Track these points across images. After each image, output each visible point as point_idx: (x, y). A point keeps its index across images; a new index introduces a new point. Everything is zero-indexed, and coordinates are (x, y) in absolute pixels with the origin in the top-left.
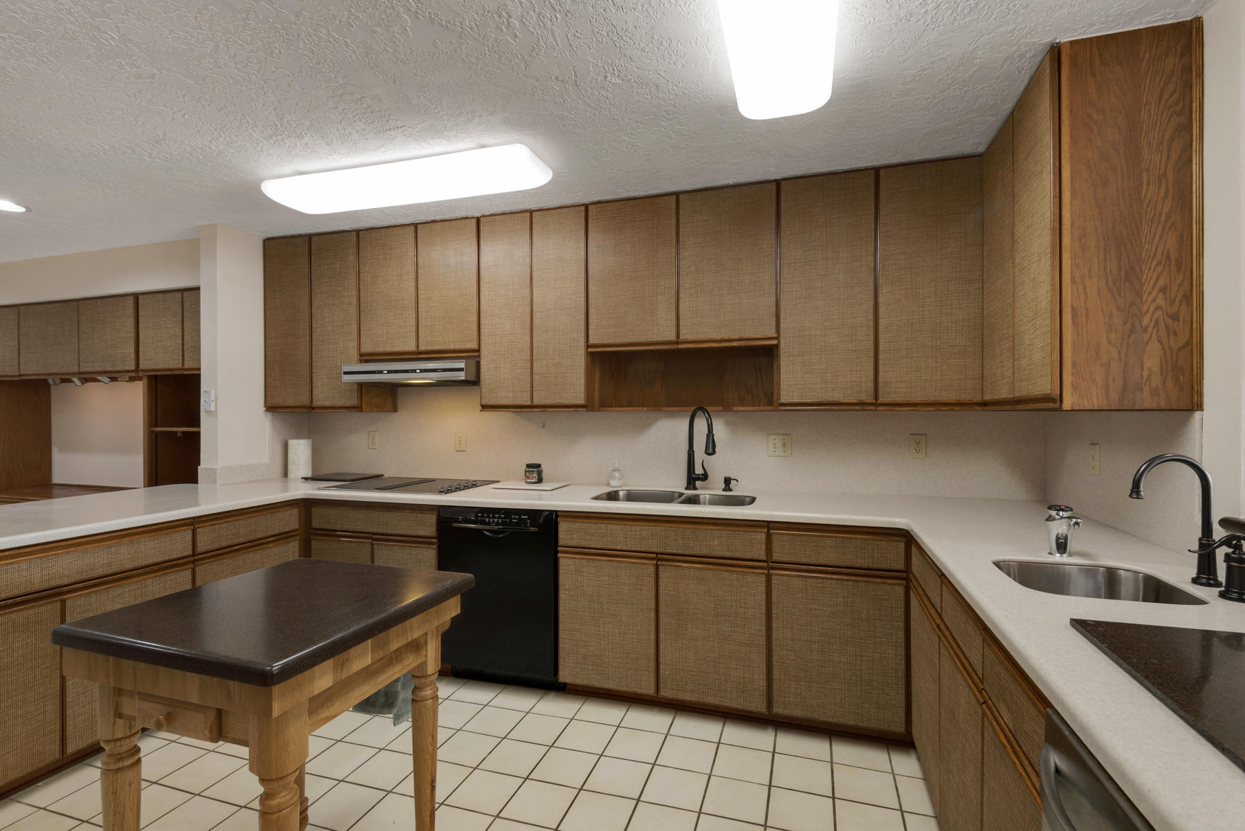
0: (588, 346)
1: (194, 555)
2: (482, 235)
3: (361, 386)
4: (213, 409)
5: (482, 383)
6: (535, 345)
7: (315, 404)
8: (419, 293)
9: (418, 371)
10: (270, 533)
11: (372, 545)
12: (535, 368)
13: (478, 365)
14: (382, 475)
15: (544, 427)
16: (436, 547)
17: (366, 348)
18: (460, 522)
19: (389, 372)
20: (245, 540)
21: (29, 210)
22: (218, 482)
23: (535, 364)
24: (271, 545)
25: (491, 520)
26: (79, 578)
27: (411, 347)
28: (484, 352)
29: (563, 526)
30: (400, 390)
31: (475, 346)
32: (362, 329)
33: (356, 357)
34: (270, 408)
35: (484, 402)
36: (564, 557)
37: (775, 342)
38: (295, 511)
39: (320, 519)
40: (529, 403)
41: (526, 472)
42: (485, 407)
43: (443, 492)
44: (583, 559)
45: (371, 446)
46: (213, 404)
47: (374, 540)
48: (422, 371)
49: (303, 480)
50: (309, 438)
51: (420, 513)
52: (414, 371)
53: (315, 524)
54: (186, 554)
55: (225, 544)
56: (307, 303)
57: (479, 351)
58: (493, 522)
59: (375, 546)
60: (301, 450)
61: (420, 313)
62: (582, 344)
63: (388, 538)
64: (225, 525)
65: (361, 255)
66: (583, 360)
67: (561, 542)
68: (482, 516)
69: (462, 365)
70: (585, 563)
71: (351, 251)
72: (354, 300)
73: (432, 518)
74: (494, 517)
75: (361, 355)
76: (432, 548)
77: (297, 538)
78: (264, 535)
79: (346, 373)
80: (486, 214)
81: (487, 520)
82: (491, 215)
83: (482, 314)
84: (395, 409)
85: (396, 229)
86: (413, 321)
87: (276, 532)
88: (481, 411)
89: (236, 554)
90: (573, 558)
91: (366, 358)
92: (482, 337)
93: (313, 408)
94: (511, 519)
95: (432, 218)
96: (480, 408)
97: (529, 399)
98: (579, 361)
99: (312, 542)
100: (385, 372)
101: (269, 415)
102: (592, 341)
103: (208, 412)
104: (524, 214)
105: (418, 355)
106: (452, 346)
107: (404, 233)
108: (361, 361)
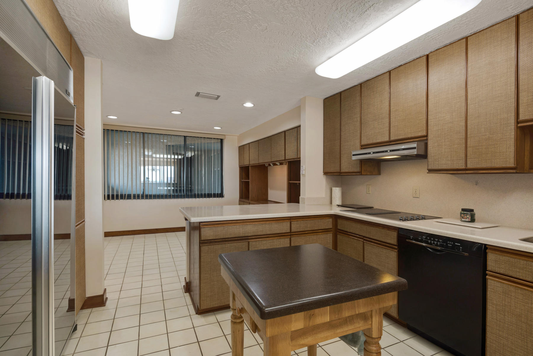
0: (518, 123)
1: (291, 232)
2: (430, 64)
3: (362, 161)
4: (304, 173)
5: (429, 156)
6: (469, 127)
7: (342, 171)
8: (391, 108)
9: (388, 151)
10: (320, 228)
11: (364, 242)
12: (468, 143)
13: (426, 145)
14: (373, 207)
15: (477, 185)
16: (397, 251)
17: (363, 143)
18: (412, 240)
19: (374, 153)
20: (309, 230)
21: (254, 105)
22: (305, 203)
23: (469, 141)
24: (320, 233)
25: (432, 242)
26: (253, 234)
27: (386, 139)
28: (430, 137)
29: (491, 257)
30: (382, 164)
31: (424, 133)
32: (362, 133)
33: (359, 147)
34: (325, 173)
35: (430, 168)
36: (490, 279)
38: (331, 220)
39: (342, 225)
40: (464, 167)
41: (461, 213)
42: (430, 171)
43: (402, 220)
44: (511, 285)
45: (368, 192)
46: (304, 171)
47: (364, 240)
48: (391, 151)
49: (337, 206)
50: (341, 187)
51: (388, 230)
52: (386, 151)
53: (339, 227)
54: (288, 231)
55: (302, 230)
56: (339, 125)
57: (427, 136)
58: (434, 243)
59: (365, 243)
60: (337, 192)
61: (391, 119)
62: (512, 121)
63: (371, 241)
64: (302, 222)
65: (362, 96)
66: (513, 133)
67: (489, 268)
68: (426, 238)
69: (415, 145)
70: (512, 289)
71: (358, 95)
72: (359, 119)
73: (395, 234)
74: (434, 240)
75: (361, 146)
76: (394, 251)
77: (332, 232)
78: (317, 229)
79: (354, 155)
80: (433, 50)
81: (429, 241)
82: (437, 50)
83: (429, 113)
84: (379, 174)
85: (379, 77)
86: (387, 124)
88: (427, 173)
89: (306, 235)
90: (501, 282)
91: (363, 147)
92: (429, 128)
93: (341, 173)
94: (447, 244)
95: (399, 64)
96: (428, 171)
97: (464, 165)
98: (511, 133)
99: (338, 235)
100: (371, 153)
101: (325, 176)
102: (522, 118)
103: (303, 175)
104: (462, 41)
105: (390, 143)
106: (410, 136)
107: (384, 78)
108: (361, 149)
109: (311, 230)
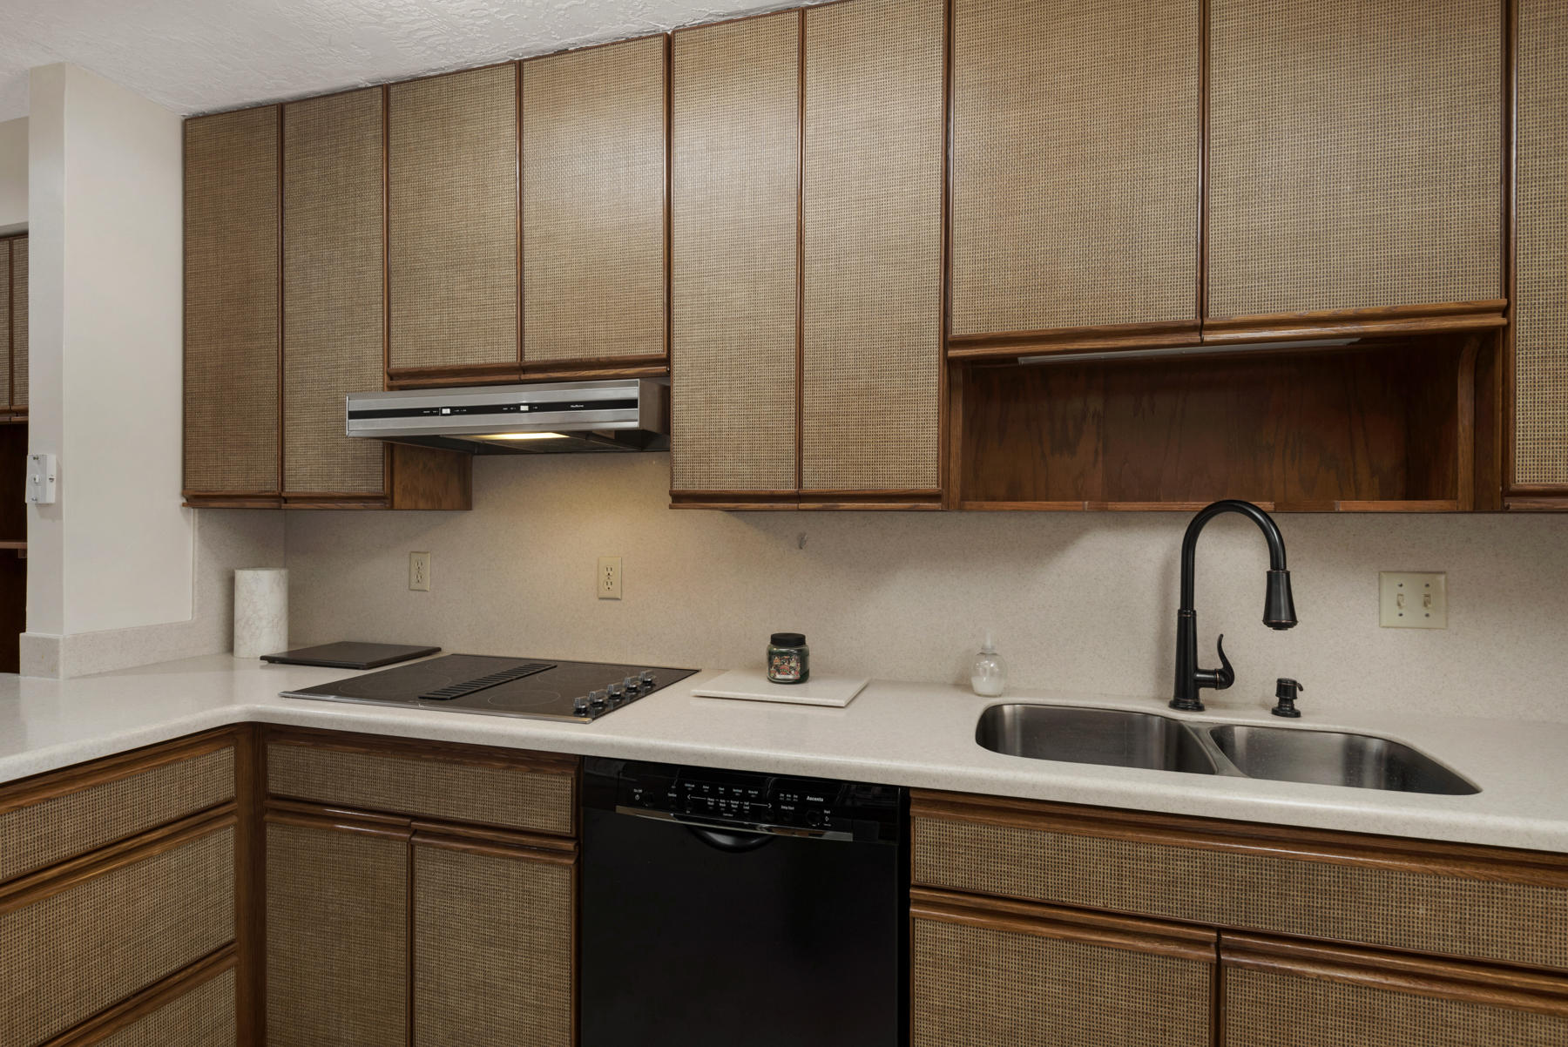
0: (948, 342)
2: (678, 76)
3: (392, 446)
4: (51, 498)
5: (674, 441)
6: (808, 343)
7: (292, 488)
8: (526, 225)
9: (523, 408)
10: (154, 819)
11: (412, 846)
12: (807, 401)
13: (666, 395)
14: (439, 650)
15: (801, 548)
16: (572, 862)
17: (405, 359)
18: (639, 804)
19: (456, 411)
20: (78, 849)
22: (61, 670)
23: (807, 392)
24: (156, 850)
25: (723, 802)
27: (508, 356)
28: (679, 365)
29: (925, 832)
30: (480, 464)
31: (658, 350)
32: (394, 314)
33: (380, 378)
34: (196, 499)
35: (678, 487)
36: (926, 919)
37: (1498, 320)
38: (226, 755)
40: (791, 489)
41: (771, 655)
42: (680, 499)
43: (585, 711)
44: (985, 927)
45: (414, 585)
46: (52, 487)
47: (415, 832)
48: (534, 408)
49: (266, 663)
50: (285, 567)
51: (533, 771)
52: (515, 408)
53: (275, 786)
56: (273, 261)
57: (667, 361)
58: (728, 809)
59: (418, 849)
60: (262, 593)
61: (527, 274)
62: (933, 338)
63: (447, 830)
65: (392, 143)
66: (935, 379)
67: (918, 876)
68: (698, 791)
69: (632, 392)
70: (989, 940)
71: (370, 134)
72: (377, 248)
73: (562, 787)
74: (729, 795)
75: (391, 377)
76: (560, 865)
77: (234, 819)
78: (137, 826)
79: (354, 415)
80: (688, 22)
81: (711, 802)
82: (700, 26)
83: (676, 271)
84: (467, 505)
85: (474, 75)
86: (511, 293)
87: (174, 814)
88: (671, 507)
90: (956, 923)
91: (399, 380)
92: (676, 328)
93: (286, 500)
94: (777, 803)
95: (557, 44)
96: (669, 500)
97: (792, 479)
98: (928, 380)
99: (268, 830)
100: (444, 411)
101: (193, 515)
102: (959, 329)
103: (43, 506)
104: (787, 16)
105: (521, 373)
106: (603, 352)
107: (493, 85)
108: (391, 388)
109: (88, 847)
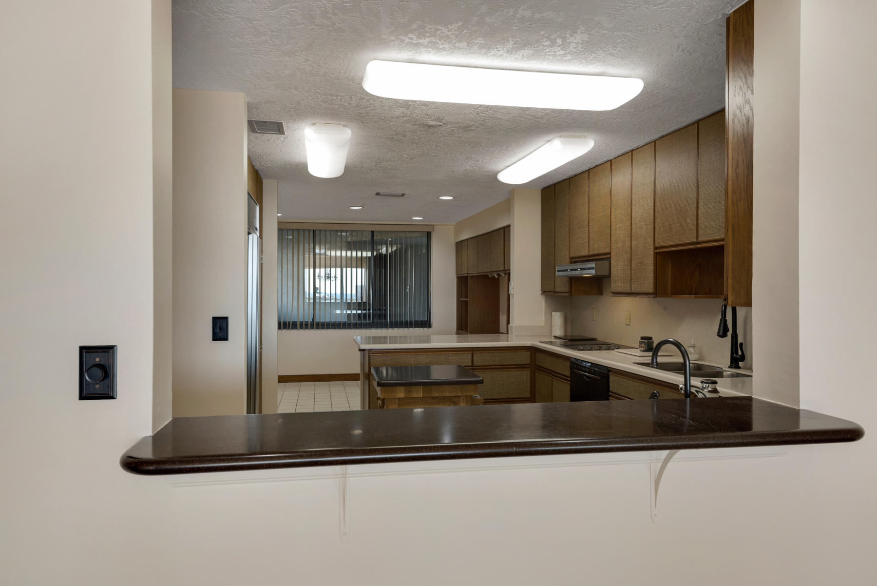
0: (656, 248)
1: (472, 366)
2: (612, 172)
3: (572, 279)
4: (512, 293)
5: (612, 276)
6: (633, 248)
7: (557, 290)
9: (579, 269)
10: (512, 363)
11: (552, 378)
12: (632, 265)
13: (610, 264)
16: (570, 383)
17: (572, 254)
23: (632, 262)
24: (513, 370)
27: (586, 252)
28: (615, 254)
29: (612, 378)
31: (609, 250)
32: (570, 241)
33: (568, 260)
34: (544, 292)
35: (612, 290)
38: (528, 353)
39: (539, 359)
40: (630, 291)
41: (640, 342)
42: (613, 294)
43: (582, 349)
46: (513, 290)
47: (553, 375)
49: (556, 337)
50: (562, 312)
51: (566, 361)
53: (537, 363)
54: (469, 365)
55: (487, 364)
56: (554, 227)
57: (610, 253)
58: (586, 371)
59: (554, 379)
60: (558, 318)
62: (653, 246)
63: (556, 375)
64: (488, 354)
65: (571, 193)
66: (652, 259)
67: (610, 389)
69: (593, 265)
72: (568, 223)
75: (570, 259)
76: (568, 384)
77: (530, 369)
78: (508, 363)
79: (558, 271)
80: (614, 157)
84: (602, 293)
85: (582, 174)
86: (587, 235)
87: (516, 363)
89: (493, 370)
91: (572, 260)
93: (556, 293)
94: (591, 370)
97: (630, 288)
99: (536, 373)
100: (569, 270)
101: (543, 296)
102: (656, 243)
105: (589, 257)
108: (571, 263)
109: (500, 364)
